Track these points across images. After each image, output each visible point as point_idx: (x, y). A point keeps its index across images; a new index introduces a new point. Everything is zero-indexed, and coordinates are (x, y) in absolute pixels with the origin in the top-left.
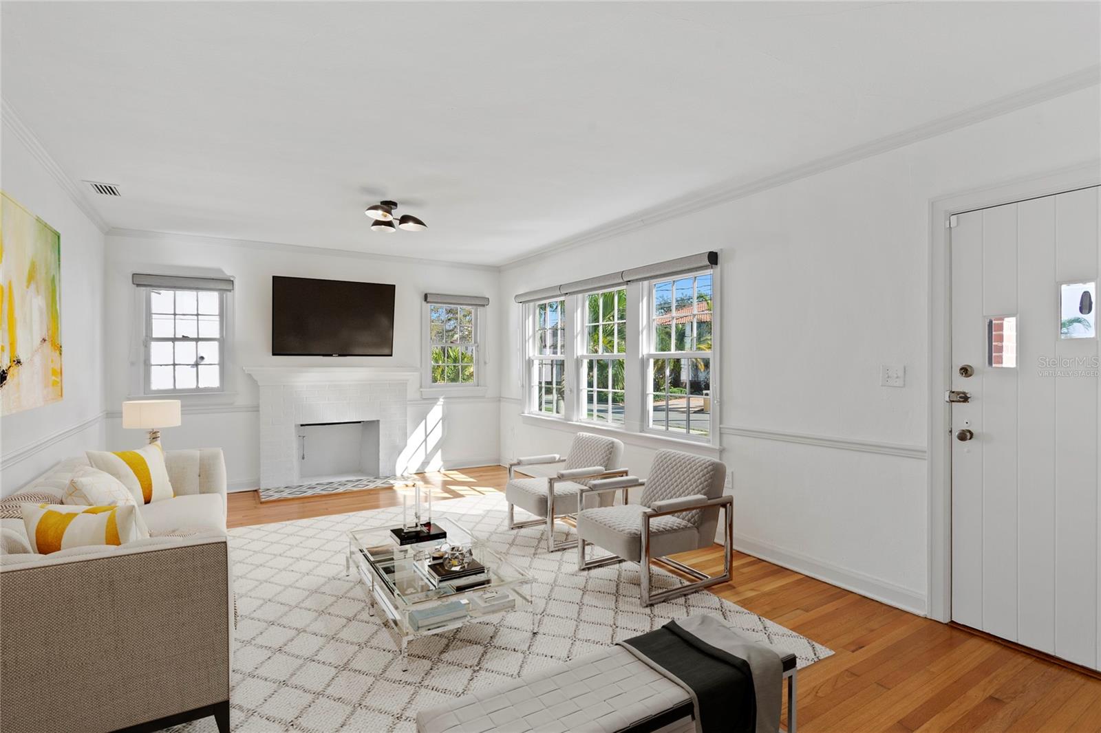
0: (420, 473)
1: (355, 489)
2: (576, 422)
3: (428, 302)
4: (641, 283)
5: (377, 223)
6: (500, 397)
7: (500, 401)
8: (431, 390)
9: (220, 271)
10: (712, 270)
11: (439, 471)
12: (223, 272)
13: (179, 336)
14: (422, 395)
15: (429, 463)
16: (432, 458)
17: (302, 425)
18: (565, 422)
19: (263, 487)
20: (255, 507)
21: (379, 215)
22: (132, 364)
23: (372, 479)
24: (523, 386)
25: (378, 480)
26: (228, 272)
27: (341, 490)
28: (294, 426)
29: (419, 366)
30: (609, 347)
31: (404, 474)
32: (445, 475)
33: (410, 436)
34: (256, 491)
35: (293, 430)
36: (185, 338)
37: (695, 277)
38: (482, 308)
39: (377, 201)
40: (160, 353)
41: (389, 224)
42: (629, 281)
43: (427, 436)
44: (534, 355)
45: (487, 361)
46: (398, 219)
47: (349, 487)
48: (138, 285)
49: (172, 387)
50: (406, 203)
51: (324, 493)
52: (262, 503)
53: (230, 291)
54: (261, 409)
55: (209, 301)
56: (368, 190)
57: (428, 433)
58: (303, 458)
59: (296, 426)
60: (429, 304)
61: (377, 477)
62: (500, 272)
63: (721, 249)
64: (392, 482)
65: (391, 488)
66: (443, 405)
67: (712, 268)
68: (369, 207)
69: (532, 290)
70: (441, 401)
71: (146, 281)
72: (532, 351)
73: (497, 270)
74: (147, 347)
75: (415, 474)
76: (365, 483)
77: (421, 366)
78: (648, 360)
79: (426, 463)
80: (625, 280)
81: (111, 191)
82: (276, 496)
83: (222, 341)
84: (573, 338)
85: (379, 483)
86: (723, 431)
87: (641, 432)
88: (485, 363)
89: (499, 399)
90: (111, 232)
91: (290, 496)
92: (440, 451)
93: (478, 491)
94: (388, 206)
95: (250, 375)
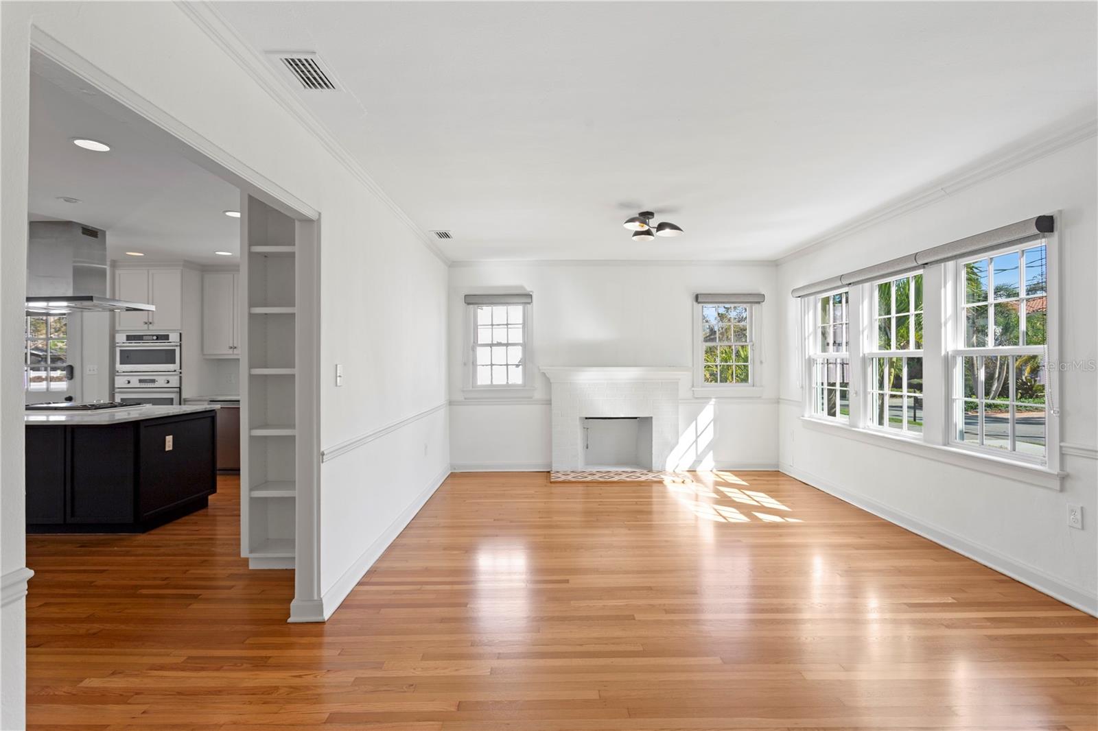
0: (692, 471)
1: (628, 479)
2: (863, 429)
3: (699, 303)
4: (943, 264)
5: (637, 233)
6: (779, 398)
7: (778, 402)
8: (703, 389)
9: (522, 287)
10: (1043, 240)
11: (711, 471)
12: (525, 290)
13: (495, 342)
14: (694, 394)
15: (701, 461)
16: (705, 457)
17: (586, 418)
18: (849, 428)
19: (554, 469)
20: (546, 486)
21: (636, 226)
22: (465, 364)
23: (645, 472)
24: (802, 387)
25: (650, 474)
26: (529, 288)
27: (616, 478)
28: (578, 418)
29: (690, 365)
30: (903, 342)
31: (676, 471)
32: (717, 475)
33: (681, 435)
34: (549, 472)
35: (578, 422)
36: (499, 344)
37: (1023, 251)
38: (757, 305)
39: (635, 213)
40: (483, 355)
41: (648, 233)
42: (926, 264)
43: (697, 437)
44: (815, 354)
45: (764, 361)
46: (655, 228)
47: (623, 477)
48: (469, 304)
49: (490, 383)
50: (661, 211)
51: (601, 480)
52: (551, 482)
53: (529, 303)
54: (553, 402)
55: (515, 313)
56: (625, 205)
57: (698, 434)
58: (587, 448)
59: (581, 418)
60: (700, 305)
61: (650, 471)
62: (777, 265)
63: (1060, 212)
64: (662, 476)
65: (661, 482)
66: (714, 405)
67: (1044, 237)
68: (628, 219)
69: (811, 283)
70: (713, 401)
71: (474, 300)
72: (813, 349)
73: (774, 265)
74: (474, 350)
75: (688, 471)
76: (638, 475)
77: (693, 365)
78: (954, 357)
79: (698, 461)
80: (920, 262)
81: (446, 235)
82: (563, 478)
83: (525, 346)
84: (858, 333)
85: (650, 476)
86: (1065, 451)
87: (945, 445)
88: (761, 362)
89: (778, 401)
90: (453, 265)
91: (573, 480)
92: (711, 452)
93: (748, 496)
94: (646, 216)
95: (544, 374)
